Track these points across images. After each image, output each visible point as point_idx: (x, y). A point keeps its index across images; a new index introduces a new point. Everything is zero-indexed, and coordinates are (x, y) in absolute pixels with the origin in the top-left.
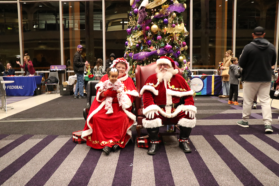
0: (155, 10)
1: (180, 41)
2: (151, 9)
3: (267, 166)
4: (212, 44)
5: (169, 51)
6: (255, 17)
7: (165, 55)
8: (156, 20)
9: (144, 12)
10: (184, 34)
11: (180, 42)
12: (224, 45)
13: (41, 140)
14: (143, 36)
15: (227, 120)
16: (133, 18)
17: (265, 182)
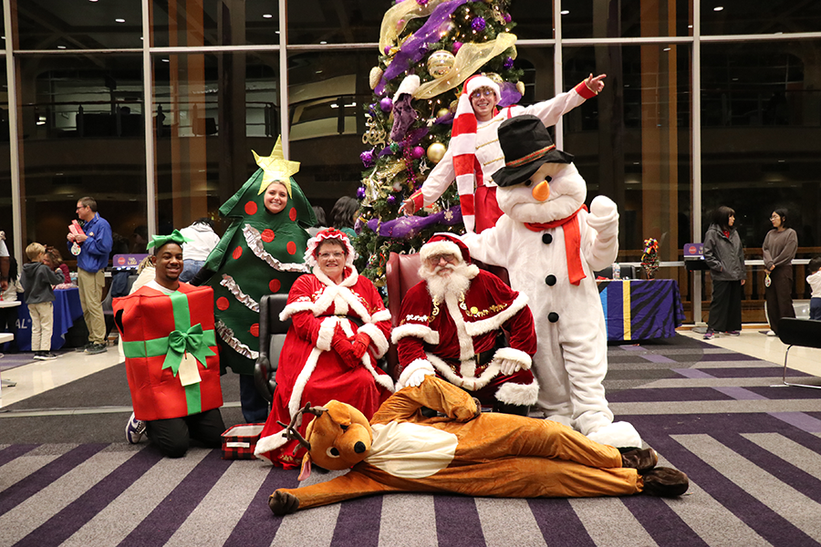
0: (438, 102)
2: (427, 101)
4: (636, 179)
6: (787, 83)
8: (442, 129)
9: (407, 108)
12: (669, 182)
13: (135, 452)
14: (407, 173)
16: (378, 121)
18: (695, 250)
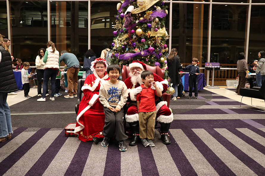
0: (140, 15)
1: (162, 43)
2: (136, 14)
3: (236, 156)
4: (188, 43)
5: (152, 52)
6: (229, 19)
7: (148, 56)
8: (141, 24)
9: (129, 17)
10: (165, 37)
11: (162, 45)
12: (200, 44)
13: (35, 132)
14: (129, 38)
15: (203, 115)
16: (119, 21)
17: (235, 169)
18: (208, 64)
